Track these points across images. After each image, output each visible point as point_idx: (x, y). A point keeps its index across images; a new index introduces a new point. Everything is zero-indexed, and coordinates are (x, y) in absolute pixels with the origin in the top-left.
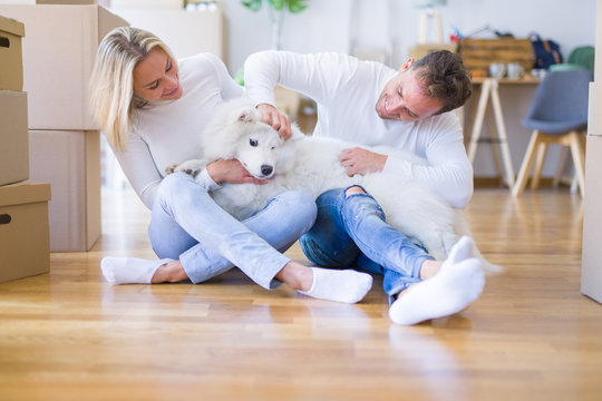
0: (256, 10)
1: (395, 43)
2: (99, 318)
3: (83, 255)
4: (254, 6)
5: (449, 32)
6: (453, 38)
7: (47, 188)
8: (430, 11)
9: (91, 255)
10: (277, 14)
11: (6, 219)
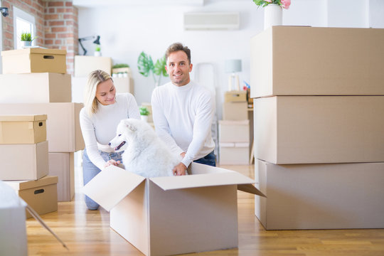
0: (146, 76)
1: (217, 90)
2: (74, 227)
3: (69, 203)
4: (146, 74)
5: (243, 85)
6: (245, 88)
7: (56, 178)
8: (233, 74)
9: (71, 203)
10: (157, 77)
11: (42, 191)
